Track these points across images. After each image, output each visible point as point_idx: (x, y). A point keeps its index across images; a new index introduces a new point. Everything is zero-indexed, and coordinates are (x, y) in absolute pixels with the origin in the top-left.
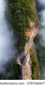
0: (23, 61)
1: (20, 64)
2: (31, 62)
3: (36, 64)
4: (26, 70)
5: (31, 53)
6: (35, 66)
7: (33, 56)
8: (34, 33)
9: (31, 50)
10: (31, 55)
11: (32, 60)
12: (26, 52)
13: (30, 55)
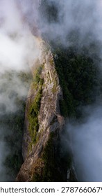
0: (54, 119)
1: (59, 116)
2: (39, 117)
3: (31, 113)
4: (51, 106)
5: (36, 135)
6: (33, 110)
7: (33, 129)
8: (29, 162)
9: (35, 140)
10: (37, 131)
11: (37, 122)
12: (48, 131)
13: (39, 131)
